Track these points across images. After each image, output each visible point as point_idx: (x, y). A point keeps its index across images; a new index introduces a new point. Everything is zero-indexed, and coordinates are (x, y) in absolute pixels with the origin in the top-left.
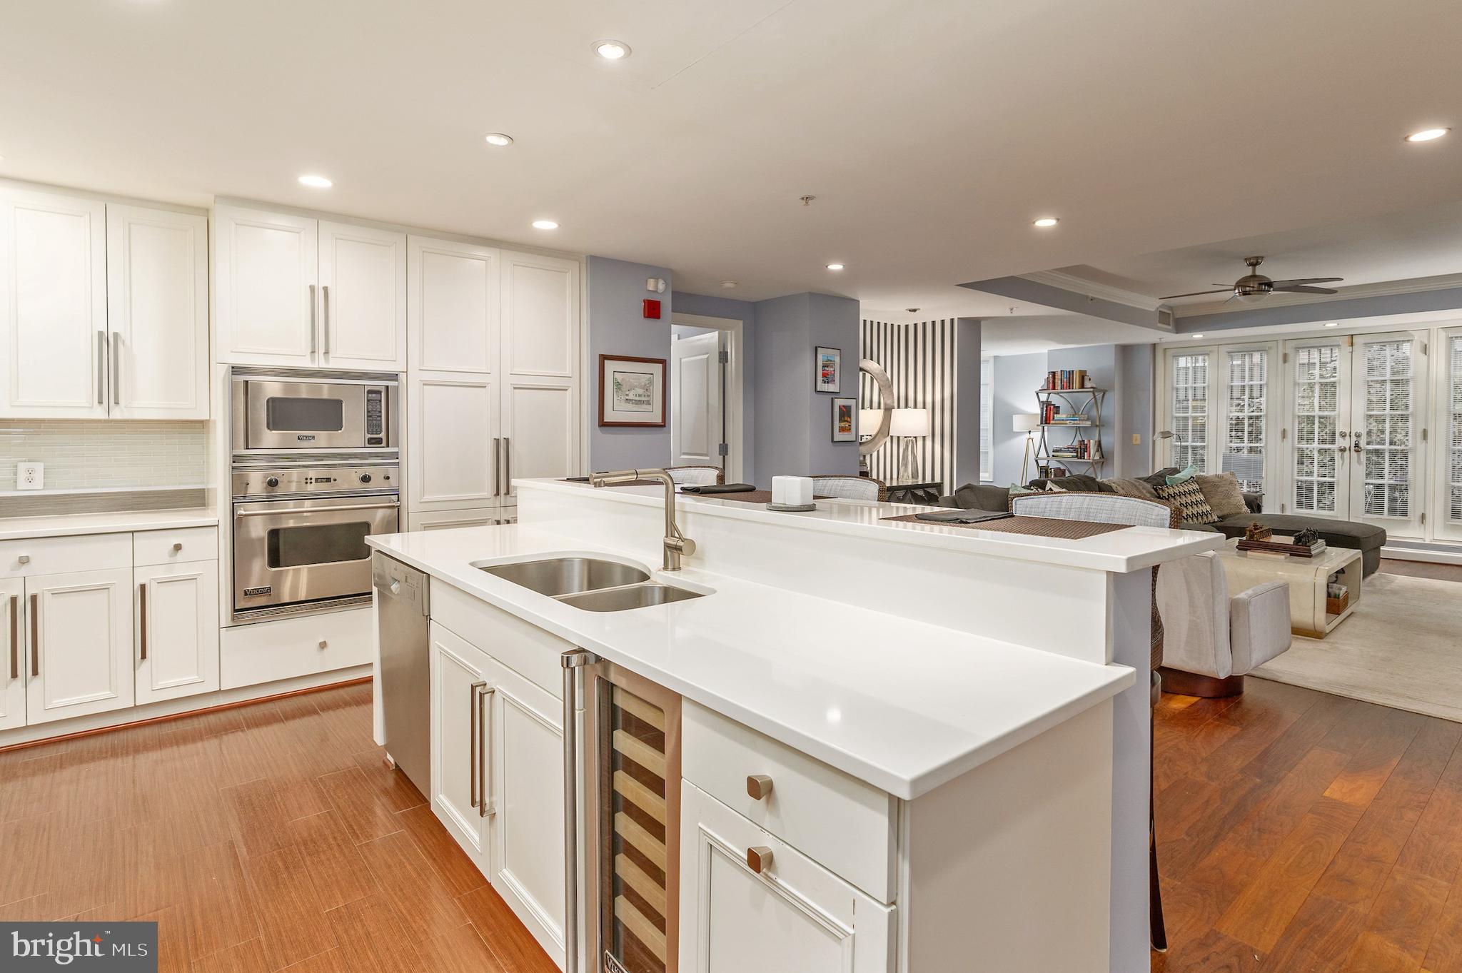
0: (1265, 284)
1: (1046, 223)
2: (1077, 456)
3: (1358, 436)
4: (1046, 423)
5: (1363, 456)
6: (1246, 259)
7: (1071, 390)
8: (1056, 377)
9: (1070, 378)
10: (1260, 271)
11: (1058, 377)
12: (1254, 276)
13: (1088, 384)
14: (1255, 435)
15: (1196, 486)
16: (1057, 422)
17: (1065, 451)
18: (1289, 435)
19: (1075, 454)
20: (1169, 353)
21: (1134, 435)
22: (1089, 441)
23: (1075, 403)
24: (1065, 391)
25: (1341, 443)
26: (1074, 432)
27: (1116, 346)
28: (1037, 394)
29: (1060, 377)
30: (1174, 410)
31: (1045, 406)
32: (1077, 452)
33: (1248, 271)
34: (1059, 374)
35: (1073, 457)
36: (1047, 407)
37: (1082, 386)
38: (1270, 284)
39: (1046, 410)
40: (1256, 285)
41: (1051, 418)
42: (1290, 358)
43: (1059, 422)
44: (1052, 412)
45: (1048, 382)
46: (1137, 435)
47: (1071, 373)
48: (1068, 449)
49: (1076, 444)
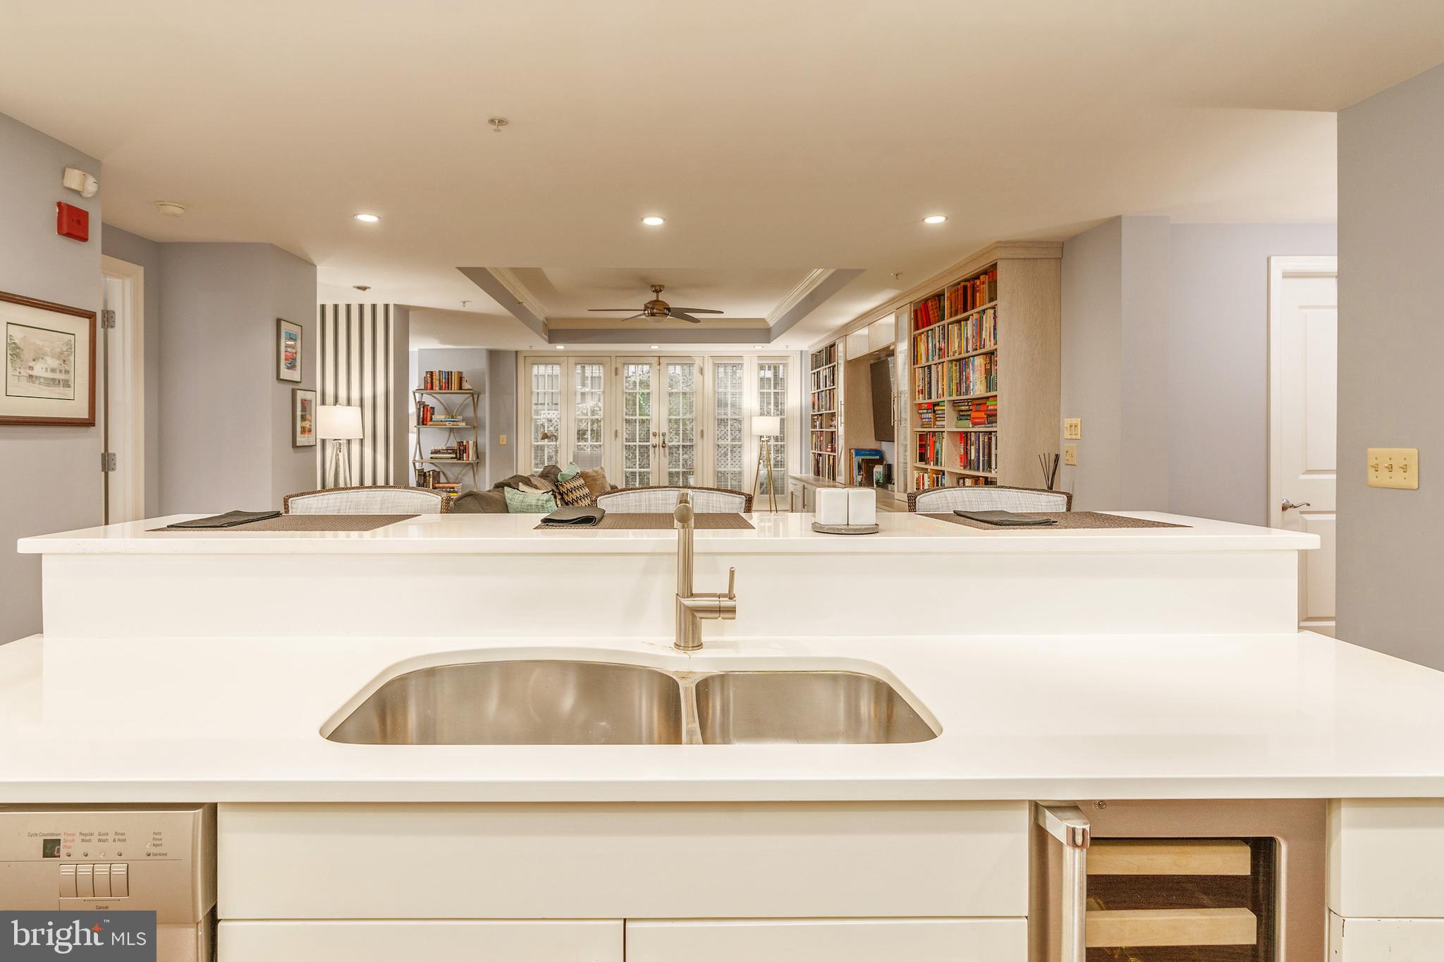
0: (667, 309)
1: (653, 221)
2: (456, 458)
3: (664, 435)
4: (423, 424)
5: (667, 449)
6: (652, 286)
7: (449, 391)
8: (434, 377)
9: (448, 378)
10: (662, 297)
11: (436, 377)
12: (657, 301)
13: (466, 386)
14: (596, 435)
15: (581, 481)
16: (435, 423)
17: (443, 453)
18: (619, 434)
19: (454, 456)
20: (529, 360)
21: (501, 436)
22: (468, 442)
23: (447, 404)
24: (444, 391)
25: (653, 441)
26: (448, 434)
27: (487, 349)
28: (414, 393)
29: (438, 378)
30: (533, 412)
31: (422, 406)
32: (456, 454)
33: (653, 297)
34: (437, 374)
35: (452, 458)
36: (424, 408)
37: (460, 388)
38: (669, 309)
39: (423, 411)
40: (657, 309)
41: (428, 419)
42: (619, 372)
43: (437, 423)
44: (429, 413)
45: (426, 382)
46: (505, 436)
47: (449, 374)
48: (447, 450)
49: (455, 445)
